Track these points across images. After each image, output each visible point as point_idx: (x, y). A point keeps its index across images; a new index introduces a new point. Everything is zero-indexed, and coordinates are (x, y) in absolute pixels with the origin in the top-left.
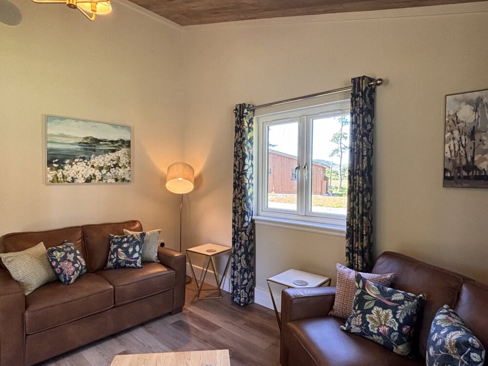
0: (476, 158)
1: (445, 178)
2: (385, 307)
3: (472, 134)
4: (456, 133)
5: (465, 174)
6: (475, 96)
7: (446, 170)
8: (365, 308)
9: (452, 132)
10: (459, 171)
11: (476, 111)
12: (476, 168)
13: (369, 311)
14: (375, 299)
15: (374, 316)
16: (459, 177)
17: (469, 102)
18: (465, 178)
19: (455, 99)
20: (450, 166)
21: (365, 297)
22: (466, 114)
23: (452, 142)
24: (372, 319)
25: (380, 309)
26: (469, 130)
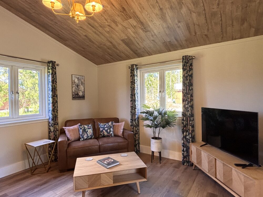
0: (79, 92)
1: (73, 97)
2: (89, 129)
3: (78, 86)
4: (75, 85)
5: (77, 96)
6: (78, 76)
7: (73, 95)
8: (86, 131)
9: (74, 85)
10: (76, 95)
11: (78, 80)
12: (78, 95)
13: (87, 131)
14: (87, 128)
15: (89, 132)
16: (76, 97)
17: (77, 78)
18: (77, 97)
19: (74, 76)
20: (74, 94)
21: (85, 129)
22: (76, 80)
23: (74, 88)
24: (89, 133)
25: (89, 130)
26: (77, 85)
